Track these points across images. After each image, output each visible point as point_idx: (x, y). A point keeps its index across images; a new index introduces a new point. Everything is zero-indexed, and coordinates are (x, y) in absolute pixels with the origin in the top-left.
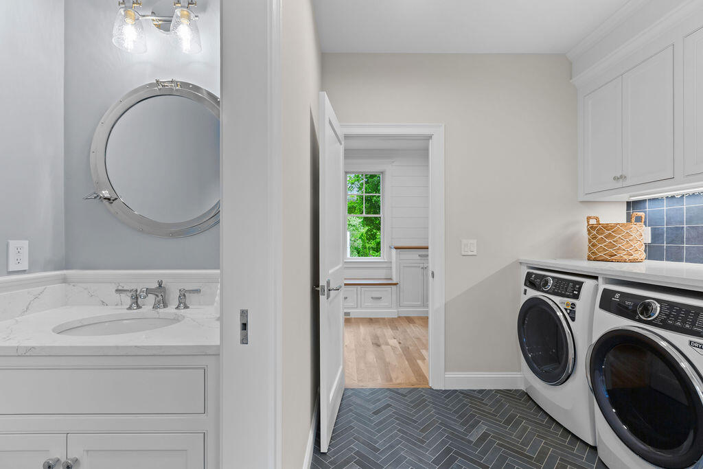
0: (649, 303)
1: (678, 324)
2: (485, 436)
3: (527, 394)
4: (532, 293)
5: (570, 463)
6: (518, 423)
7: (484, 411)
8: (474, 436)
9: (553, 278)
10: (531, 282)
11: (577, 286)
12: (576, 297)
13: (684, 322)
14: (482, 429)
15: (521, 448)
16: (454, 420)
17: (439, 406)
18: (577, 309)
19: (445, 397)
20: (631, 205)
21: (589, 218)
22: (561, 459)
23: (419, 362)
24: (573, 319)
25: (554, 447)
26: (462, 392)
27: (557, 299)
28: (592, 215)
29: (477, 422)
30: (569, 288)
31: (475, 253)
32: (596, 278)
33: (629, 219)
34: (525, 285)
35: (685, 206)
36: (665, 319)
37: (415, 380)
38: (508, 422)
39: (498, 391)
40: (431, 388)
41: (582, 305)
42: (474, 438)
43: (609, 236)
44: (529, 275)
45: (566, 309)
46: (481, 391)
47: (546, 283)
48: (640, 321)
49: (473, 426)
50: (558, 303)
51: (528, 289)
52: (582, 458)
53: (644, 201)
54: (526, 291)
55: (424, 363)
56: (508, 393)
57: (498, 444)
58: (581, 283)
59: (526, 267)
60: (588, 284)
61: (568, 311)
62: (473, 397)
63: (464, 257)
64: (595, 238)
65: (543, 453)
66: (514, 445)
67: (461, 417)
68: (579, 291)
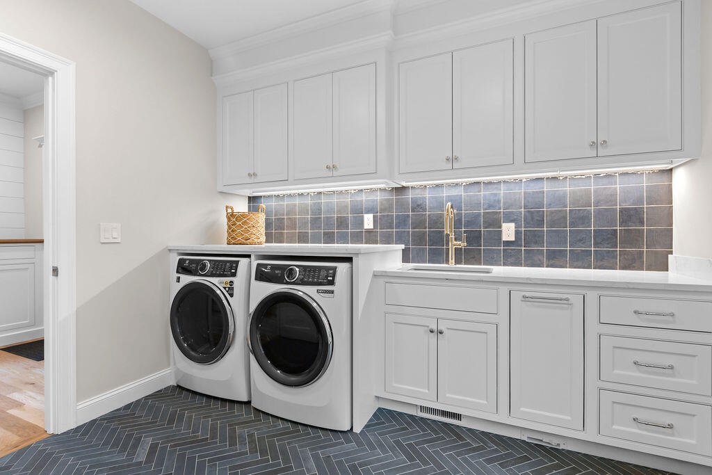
0: (291, 269)
1: (310, 280)
2: (153, 448)
3: (179, 386)
4: (187, 279)
5: (236, 424)
6: (181, 417)
7: (141, 425)
8: (142, 455)
9: (210, 261)
10: (183, 268)
11: (234, 265)
12: (234, 275)
13: (313, 278)
14: (148, 442)
15: (195, 437)
16: (108, 454)
17: (78, 449)
18: (235, 286)
19: (82, 435)
20: (252, 199)
21: (227, 207)
22: (230, 425)
23: (14, 412)
24: (231, 295)
25: (220, 419)
26: (103, 418)
27: (215, 280)
28: (229, 205)
29: (138, 440)
30: (226, 267)
31: (119, 240)
32: (249, 256)
33: (249, 210)
34: (178, 272)
35: (286, 202)
36: (303, 279)
37: (18, 438)
38: (171, 421)
39: (147, 398)
40: (53, 435)
41: (239, 281)
42: (143, 458)
43: (245, 223)
44: (181, 262)
45: (225, 288)
46: (127, 407)
47: (204, 266)
48: (287, 283)
49: (135, 446)
50: (217, 283)
51: (181, 276)
52: (242, 415)
53: (260, 197)
54: (179, 278)
55: (24, 410)
56: (159, 395)
57: (171, 446)
58: (237, 262)
59: (176, 254)
60: (243, 262)
61: (227, 289)
62: (119, 417)
63: (104, 245)
64: (234, 224)
65: (214, 429)
66: (186, 438)
67: (116, 445)
68: (236, 270)
